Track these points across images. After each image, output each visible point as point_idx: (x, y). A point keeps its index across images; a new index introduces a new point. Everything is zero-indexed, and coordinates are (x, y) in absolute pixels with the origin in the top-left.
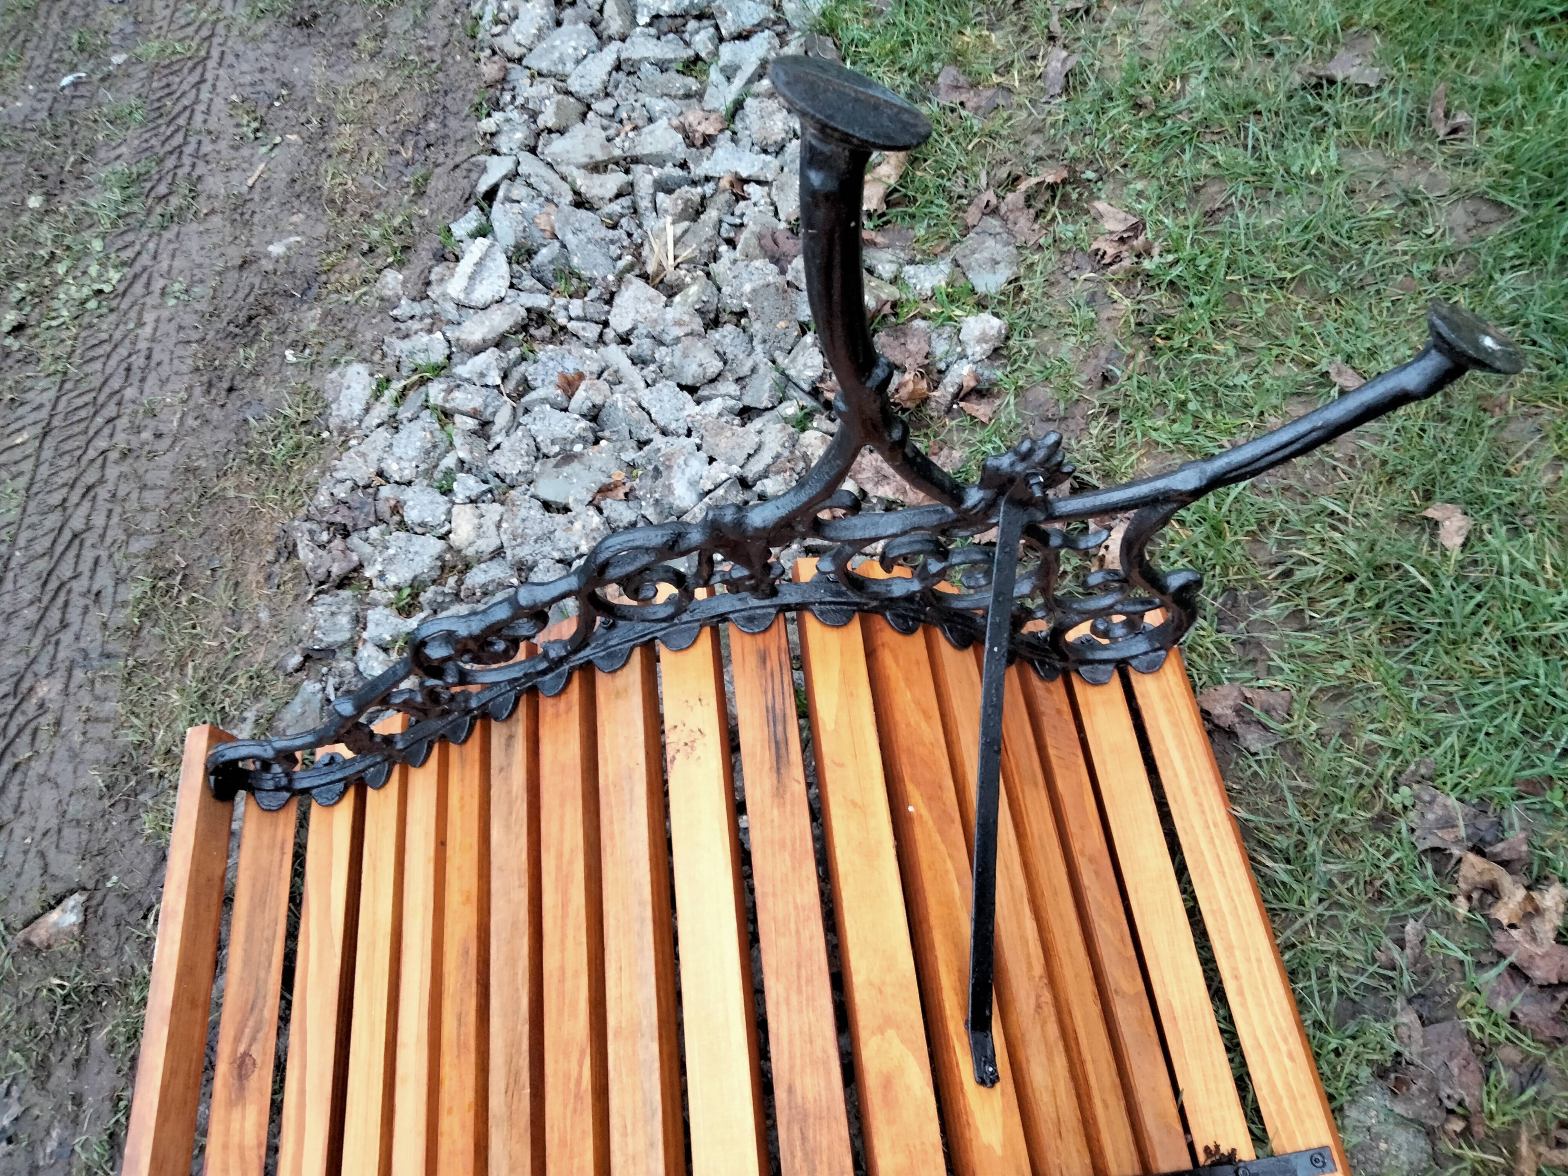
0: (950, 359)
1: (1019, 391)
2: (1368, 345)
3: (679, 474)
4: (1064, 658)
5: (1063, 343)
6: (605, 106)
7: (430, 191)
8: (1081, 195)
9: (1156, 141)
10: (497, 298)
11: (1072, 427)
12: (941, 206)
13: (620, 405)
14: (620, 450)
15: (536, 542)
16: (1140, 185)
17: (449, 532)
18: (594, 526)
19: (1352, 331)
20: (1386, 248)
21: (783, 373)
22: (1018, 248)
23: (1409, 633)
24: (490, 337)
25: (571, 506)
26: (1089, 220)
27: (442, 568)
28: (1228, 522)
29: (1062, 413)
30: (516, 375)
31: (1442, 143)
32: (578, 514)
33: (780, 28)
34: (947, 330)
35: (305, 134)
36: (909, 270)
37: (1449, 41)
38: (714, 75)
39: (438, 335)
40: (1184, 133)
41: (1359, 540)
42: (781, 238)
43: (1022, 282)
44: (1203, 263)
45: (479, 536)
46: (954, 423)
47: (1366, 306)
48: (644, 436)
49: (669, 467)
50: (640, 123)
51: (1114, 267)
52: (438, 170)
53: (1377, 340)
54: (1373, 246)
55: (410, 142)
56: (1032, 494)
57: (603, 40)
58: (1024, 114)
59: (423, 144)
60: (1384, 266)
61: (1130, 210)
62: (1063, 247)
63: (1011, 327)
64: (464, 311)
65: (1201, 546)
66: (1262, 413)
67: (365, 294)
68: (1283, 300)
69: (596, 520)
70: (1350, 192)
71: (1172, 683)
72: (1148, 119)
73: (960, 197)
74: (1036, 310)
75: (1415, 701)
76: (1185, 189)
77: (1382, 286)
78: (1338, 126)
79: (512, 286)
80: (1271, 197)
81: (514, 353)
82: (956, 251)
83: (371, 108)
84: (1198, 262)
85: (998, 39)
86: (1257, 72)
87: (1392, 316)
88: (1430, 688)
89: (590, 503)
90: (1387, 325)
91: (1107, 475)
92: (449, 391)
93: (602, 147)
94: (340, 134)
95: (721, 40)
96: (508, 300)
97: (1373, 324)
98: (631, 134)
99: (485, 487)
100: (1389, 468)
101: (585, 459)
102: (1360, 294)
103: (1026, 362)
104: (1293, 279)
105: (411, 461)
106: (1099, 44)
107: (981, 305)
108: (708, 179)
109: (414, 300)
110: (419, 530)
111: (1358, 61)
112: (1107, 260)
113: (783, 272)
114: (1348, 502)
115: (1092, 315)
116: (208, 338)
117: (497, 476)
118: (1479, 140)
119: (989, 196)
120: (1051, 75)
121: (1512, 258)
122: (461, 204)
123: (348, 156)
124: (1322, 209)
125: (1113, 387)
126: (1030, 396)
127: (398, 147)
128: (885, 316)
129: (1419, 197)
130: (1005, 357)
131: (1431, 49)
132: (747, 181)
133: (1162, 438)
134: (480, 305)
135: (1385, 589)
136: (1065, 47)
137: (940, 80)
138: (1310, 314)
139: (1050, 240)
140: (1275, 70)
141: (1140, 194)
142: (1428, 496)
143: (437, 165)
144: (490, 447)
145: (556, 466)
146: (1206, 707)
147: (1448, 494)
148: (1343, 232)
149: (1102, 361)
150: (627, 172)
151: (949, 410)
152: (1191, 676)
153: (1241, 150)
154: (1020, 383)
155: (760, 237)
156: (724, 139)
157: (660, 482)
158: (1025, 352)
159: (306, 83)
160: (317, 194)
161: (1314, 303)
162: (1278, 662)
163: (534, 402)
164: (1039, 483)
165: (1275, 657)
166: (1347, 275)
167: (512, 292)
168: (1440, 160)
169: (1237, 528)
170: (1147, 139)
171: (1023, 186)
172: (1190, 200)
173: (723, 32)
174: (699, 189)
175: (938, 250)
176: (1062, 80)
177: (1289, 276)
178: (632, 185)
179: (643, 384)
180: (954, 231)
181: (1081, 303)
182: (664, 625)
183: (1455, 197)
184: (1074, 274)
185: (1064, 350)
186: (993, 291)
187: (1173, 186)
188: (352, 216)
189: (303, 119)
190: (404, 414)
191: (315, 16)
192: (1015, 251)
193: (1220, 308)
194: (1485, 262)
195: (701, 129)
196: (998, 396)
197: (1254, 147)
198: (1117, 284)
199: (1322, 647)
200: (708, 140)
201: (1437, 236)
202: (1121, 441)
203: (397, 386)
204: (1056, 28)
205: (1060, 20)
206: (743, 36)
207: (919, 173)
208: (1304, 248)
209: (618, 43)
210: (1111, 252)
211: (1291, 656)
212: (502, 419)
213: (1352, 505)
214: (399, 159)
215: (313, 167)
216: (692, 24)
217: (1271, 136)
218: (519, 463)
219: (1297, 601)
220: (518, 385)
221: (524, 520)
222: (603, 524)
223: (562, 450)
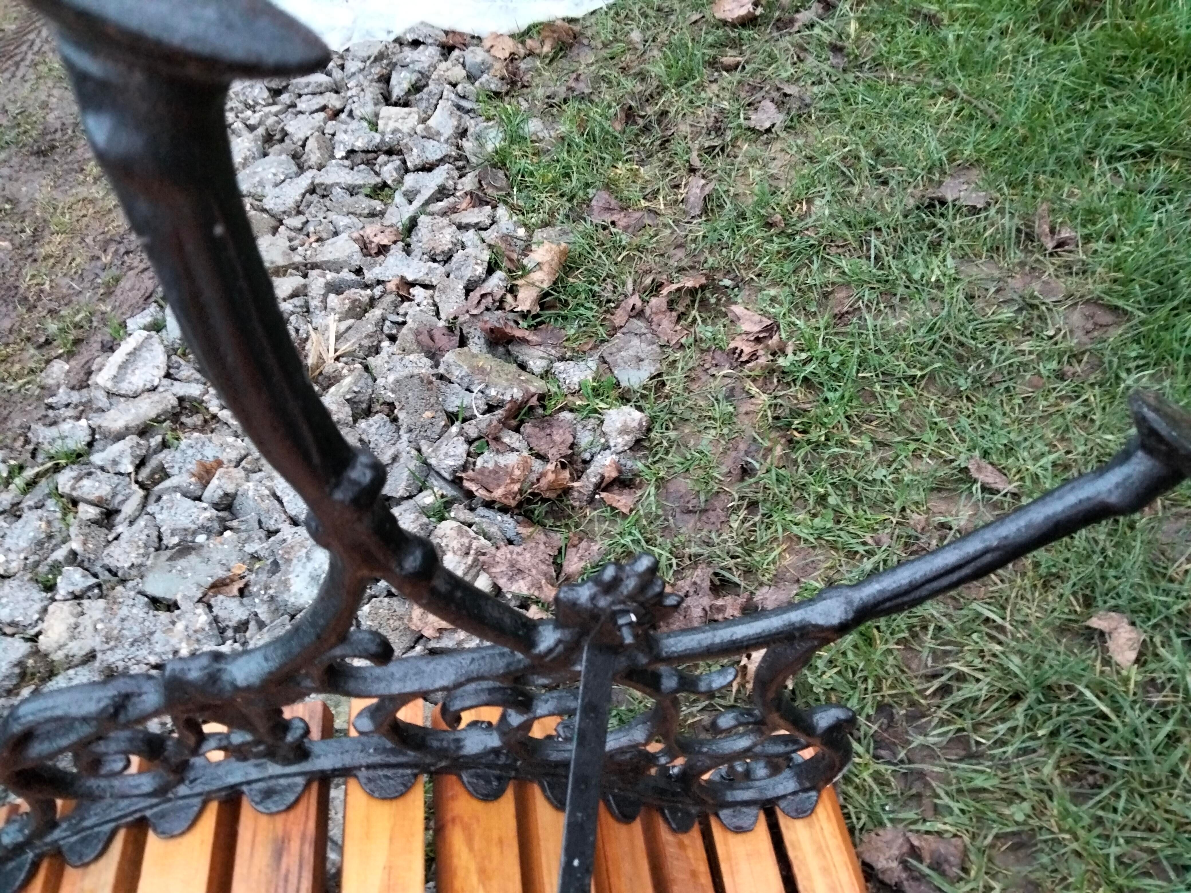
0: (594, 450)
1: (661, 483)
2: (1005, 441)
3: (299, 569)
4: (699, 802)
5: (704, 435)
6: (296, 222)
7: (118, 292)
8: (719, 300)
9: (787, 253)
10: (148, 386)
11: (713, 520)
12: (591, 309)
13: (251, 493)
14: (245, 541)
15: (132, 645)
16: (773, 292)
17: (40, 633)
18: (198, 626)
19: (987, 426)
20: (1010, 349)
21: (425, 463)
22: (662, 346)
23: (1091, 767)
24: (133, 424)
25: (180, 603)
26: (727, 322)
27: (21, 676)
28: (878, 628)
29: (703, 505)
30: (153, 463)
31: (1051, 255)
32: (185, 612)
33: (461, 164)
34: (592, 422)
35: (17, 242)
36: (559, 366)
37: (1044, 172)
38: (399, 198)
39: (83, 422)
40: (811, 246)
41: (1021, 653)
42: (437, 334)
43: (665, 378)
44: (835, 361)
45: (73, 638)
46: (595, 513)
47: (998, 402)
48: (271, 525)
49: (288, 561)
50: (324, 236)
51: (751, 365)
52: (131, 273)
53: (1013, 436)
54: (998, 345)
55: (112, 248)
56: (622, 638)
57: (301, 169)
58: (669, 231)
59: (122, 250)
60: (1011, 365)
61: (764, 313)
62: (703, 346)
63: (653, 420)
64: (114, 400)
65: (850, 655)
66: (903, 509)
67: (28, 383)
68: (914, 397)
69: (202, 618)
70: (970, 298)
71: (827, 833)
72: (778, 235)
73: (609, 301)
74: (677, 403)
75: (1112, 859)
76: (815, 295)
77: (1011, 384)
78: (952, 240)
79: (168, 375)
80: (896, 301)
81: (156, 441)
82: (604, 349)
83: (85, 220)
84: (830, 360)
85: (646, 172)
86: (874, 196)
87: (1024, 413)
88: (1128, 841)
89: (200, 600)
90: (1020, 421)
91: (749, 571)
92: (79, 479)
93: (284, 254)
94: (50, 242)
95: (407, 171)
96: (161, 389)
97: (1007, 421)
98: (315, 245)
99: (92, 581)
100: (1043, 570)
101: (205, 550)
102: (990, 392)
103: (667, 453)
104: (923, 377)
105: (18, 552)
106: (733, 174)
107: (624, 399)
108: (379, 282)
109: (73, 388)
110: (8, 630)
111: (965, 187)
112: (744, 358)
113: (437, 365)
114: (1004, 608)
115: (731, 409)
117: (108, 569)
118: (1085, 252)
119: (635, 300)
120: (692, 199)
121: (1136, 358)
122: (141, 301)
123: (52, 261)
124: (944, 313)
125: (752, 480)
126: (672, 487)
127: (100, 253)
128: (531, 408)
129: (1036, 302)
130: (646, 448)
131: (1031, 176)
132: (413, 284)
133: (804, 533)
134: (131, 394)
135: (1059, 714)
136: (704, 177)
137: (594, 203)
138: (942, 410)
139: (691, 340)
140: (891, 195)
141: (773, 299)
142: (1088, 602)
143: (131, 268)
144: (110, 538)
145: (170, 559)
146: (868, 860)
147: (1112, 602)
148: (968, 333)
149: (742, 453)
150: (305, 276)
151: (591, 501)
152: (847, 816)
153: (864, 261)
154: (661, 474)
155: (417, 333)
156: (397, 250)
157: (276, 577)
158: (665, 444)
159: (30, 201)
160: (13, 293)
161: (944, 399)
162: (946, 800)
163: (167, 490)
164: (630, 624)
165: (942, 794)
166: (976, 373)
167: (166, 382)
168: (1051, 270)
169: (888, 635)
170: (778, 252)
171: (665, 291)
172: (819, 305)
173: (409, 164)
174: (369, 291)
175: (586, 348)
176: (701, 203)
177: (919, 373)
178: (305, 286)
180: (601, 331)
181: (720, 397)
182: (155, 801)
183: (1070, 302)
184: (713, 371)
185: (705, 442)
186: (636, 387)
187: (804, 293)
188: (41, 311)
189: (17, 229)
190: (29, 501)
191: (53, 148)
192: (658, 350)
193: (854, 404)
194: (1110, 362)
195: (376, 240)
196: (639, 487)
197: (877, 257)
198: (754, 380)
199: (996, 781)
200: (383, 250)
201: (1059, 337)
202: (762, 535)
203: (29, 473)
204: (696, 162)
205: (699, 155)
206: (428, 168)
207: (571, 280)
208: (930, 349)
209: (315, 171)
210: (748, 349)
211: (960, 791)
212: (129, 509)
213: (1008, 612)
214: (99, 264)
215: (16, 269)
216: (382, 158)
217: (891, 249)
218: (133, 555)
219: (959, 723)
220: (153, 473)
221: (123, 620)
222: (210, 624)
223: (181, 541)
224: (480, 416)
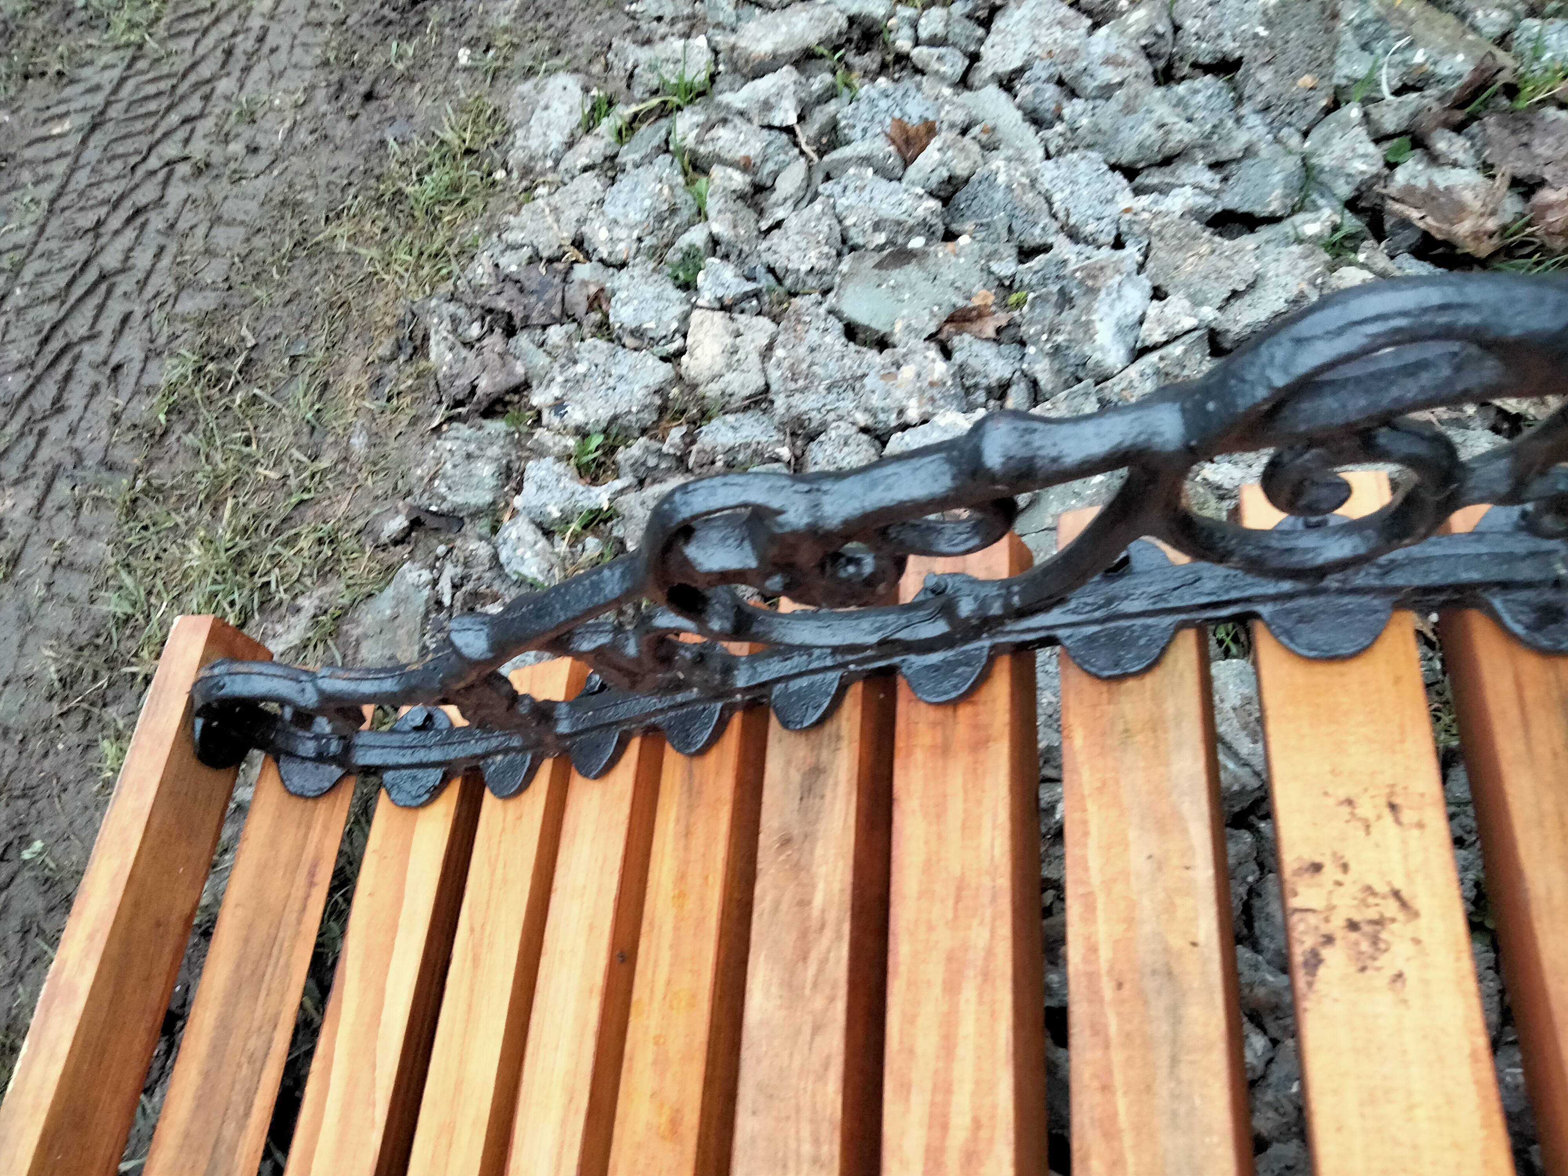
3: (1106, 307)
13: (1002, 179)
14: (990, 257)
17: (681, 352)
18: (936, 377)
24: (785, 50)
25: (895, 339)
27: (662, 410)
30: (820, 116)
32: (910, 352)
36: (1531, 25)
39: (700, 41)
45: (729, 366)
48: (1035, 236)
49: (1092, 292)
64: (745, 10)
69: (939, 367)
81: (820, 81)
89: (931, 337)
92: (708, 127)
99: (749, 287)
101: (931, 261)
105: (632, 228)
110: (629, 341)
116: (350, 21)
117: (771, 270)
144: (764, 225)
145: (879, 266)
157: (1068, 316)
163: (846, 163)
179: (1041, 153)
190: (628, 156)
203: (624, 112)
212: (788, 184)
218: (813, 254)
220: (821, 134)
221: (812, 350)
222: (954, 375)
223: (890, 242)
224: (1389, 97)
